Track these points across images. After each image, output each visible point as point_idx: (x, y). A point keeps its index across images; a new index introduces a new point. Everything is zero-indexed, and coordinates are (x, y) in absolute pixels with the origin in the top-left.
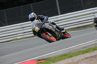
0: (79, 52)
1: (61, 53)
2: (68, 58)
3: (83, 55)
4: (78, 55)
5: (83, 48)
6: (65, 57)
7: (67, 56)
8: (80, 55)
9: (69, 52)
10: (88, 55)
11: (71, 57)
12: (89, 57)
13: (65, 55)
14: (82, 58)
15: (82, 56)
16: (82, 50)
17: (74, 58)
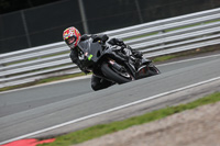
0: (133, 119)
1: (92, 123)
2: (106, 133)
3: (140, 127)
4: (130, 125)
5: (140, 110)
6: (101, 131)
7: (105, 129)
8: (135, 127)
9: (110, 121)
10: (152, 126)
11: (114, 130)
12: (155, 132)
13: (100, 127)
14: (138, 132)
15: (139, 130)
16: (138, 114)
17: (120, 133)
